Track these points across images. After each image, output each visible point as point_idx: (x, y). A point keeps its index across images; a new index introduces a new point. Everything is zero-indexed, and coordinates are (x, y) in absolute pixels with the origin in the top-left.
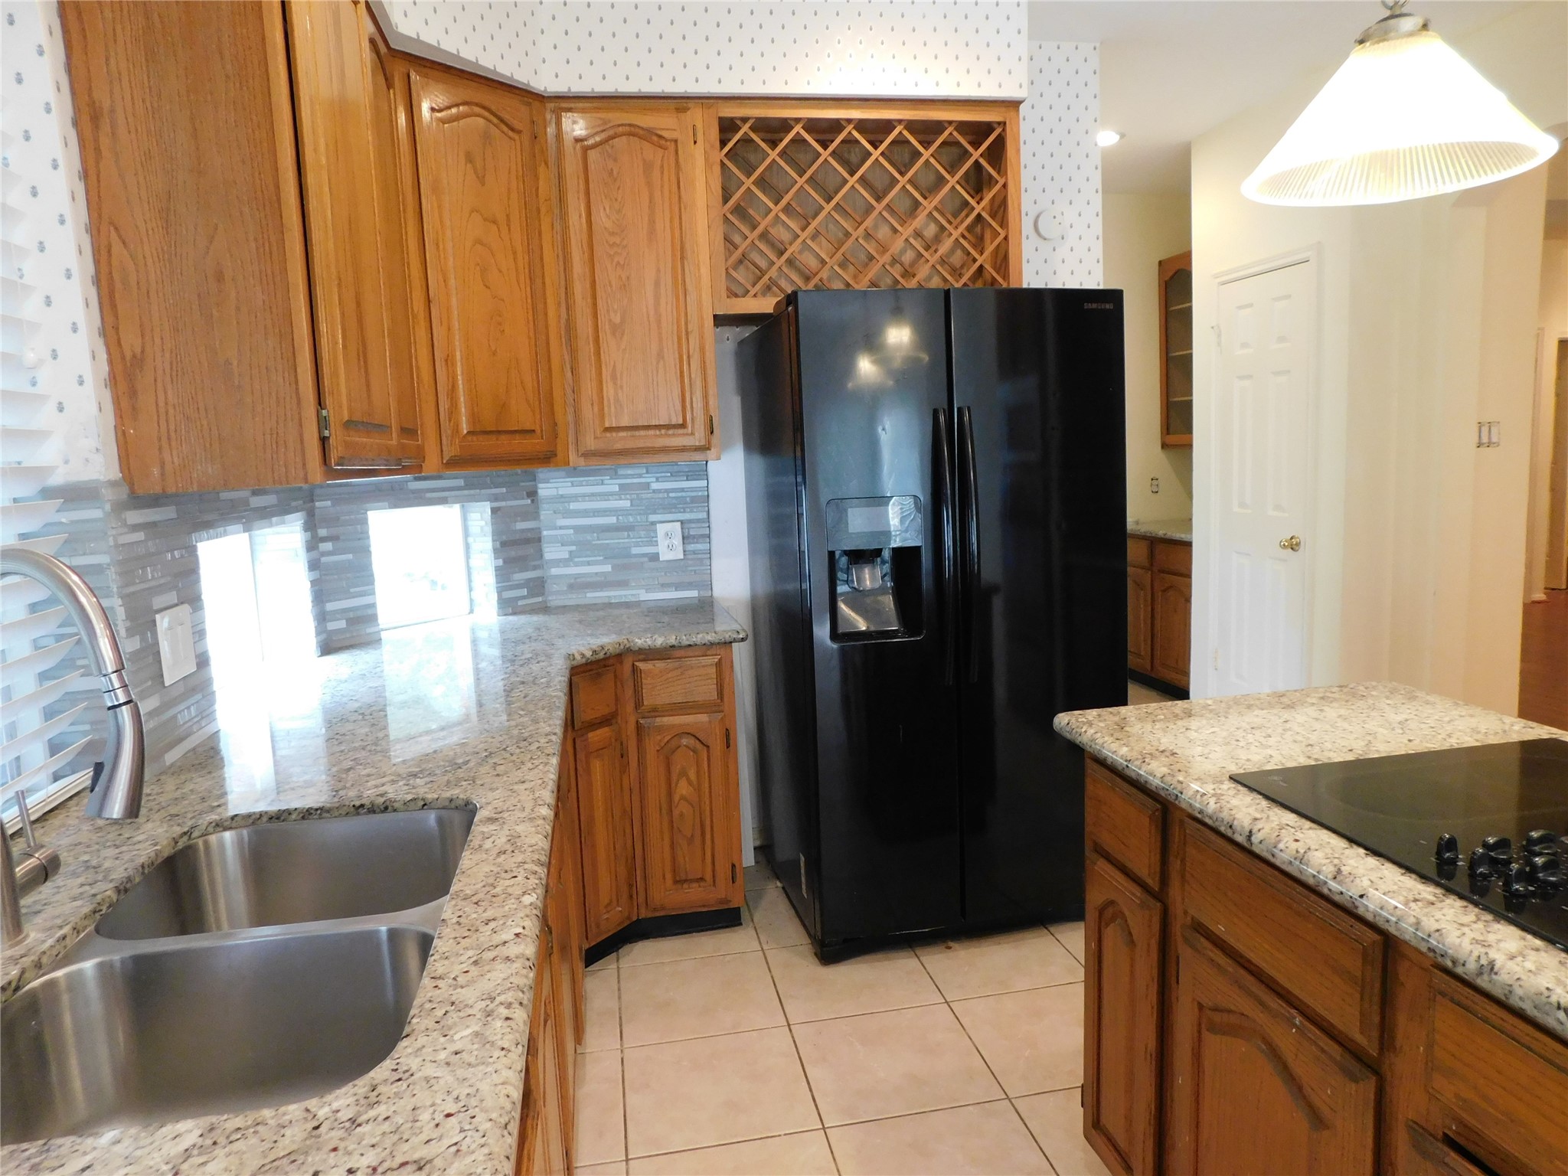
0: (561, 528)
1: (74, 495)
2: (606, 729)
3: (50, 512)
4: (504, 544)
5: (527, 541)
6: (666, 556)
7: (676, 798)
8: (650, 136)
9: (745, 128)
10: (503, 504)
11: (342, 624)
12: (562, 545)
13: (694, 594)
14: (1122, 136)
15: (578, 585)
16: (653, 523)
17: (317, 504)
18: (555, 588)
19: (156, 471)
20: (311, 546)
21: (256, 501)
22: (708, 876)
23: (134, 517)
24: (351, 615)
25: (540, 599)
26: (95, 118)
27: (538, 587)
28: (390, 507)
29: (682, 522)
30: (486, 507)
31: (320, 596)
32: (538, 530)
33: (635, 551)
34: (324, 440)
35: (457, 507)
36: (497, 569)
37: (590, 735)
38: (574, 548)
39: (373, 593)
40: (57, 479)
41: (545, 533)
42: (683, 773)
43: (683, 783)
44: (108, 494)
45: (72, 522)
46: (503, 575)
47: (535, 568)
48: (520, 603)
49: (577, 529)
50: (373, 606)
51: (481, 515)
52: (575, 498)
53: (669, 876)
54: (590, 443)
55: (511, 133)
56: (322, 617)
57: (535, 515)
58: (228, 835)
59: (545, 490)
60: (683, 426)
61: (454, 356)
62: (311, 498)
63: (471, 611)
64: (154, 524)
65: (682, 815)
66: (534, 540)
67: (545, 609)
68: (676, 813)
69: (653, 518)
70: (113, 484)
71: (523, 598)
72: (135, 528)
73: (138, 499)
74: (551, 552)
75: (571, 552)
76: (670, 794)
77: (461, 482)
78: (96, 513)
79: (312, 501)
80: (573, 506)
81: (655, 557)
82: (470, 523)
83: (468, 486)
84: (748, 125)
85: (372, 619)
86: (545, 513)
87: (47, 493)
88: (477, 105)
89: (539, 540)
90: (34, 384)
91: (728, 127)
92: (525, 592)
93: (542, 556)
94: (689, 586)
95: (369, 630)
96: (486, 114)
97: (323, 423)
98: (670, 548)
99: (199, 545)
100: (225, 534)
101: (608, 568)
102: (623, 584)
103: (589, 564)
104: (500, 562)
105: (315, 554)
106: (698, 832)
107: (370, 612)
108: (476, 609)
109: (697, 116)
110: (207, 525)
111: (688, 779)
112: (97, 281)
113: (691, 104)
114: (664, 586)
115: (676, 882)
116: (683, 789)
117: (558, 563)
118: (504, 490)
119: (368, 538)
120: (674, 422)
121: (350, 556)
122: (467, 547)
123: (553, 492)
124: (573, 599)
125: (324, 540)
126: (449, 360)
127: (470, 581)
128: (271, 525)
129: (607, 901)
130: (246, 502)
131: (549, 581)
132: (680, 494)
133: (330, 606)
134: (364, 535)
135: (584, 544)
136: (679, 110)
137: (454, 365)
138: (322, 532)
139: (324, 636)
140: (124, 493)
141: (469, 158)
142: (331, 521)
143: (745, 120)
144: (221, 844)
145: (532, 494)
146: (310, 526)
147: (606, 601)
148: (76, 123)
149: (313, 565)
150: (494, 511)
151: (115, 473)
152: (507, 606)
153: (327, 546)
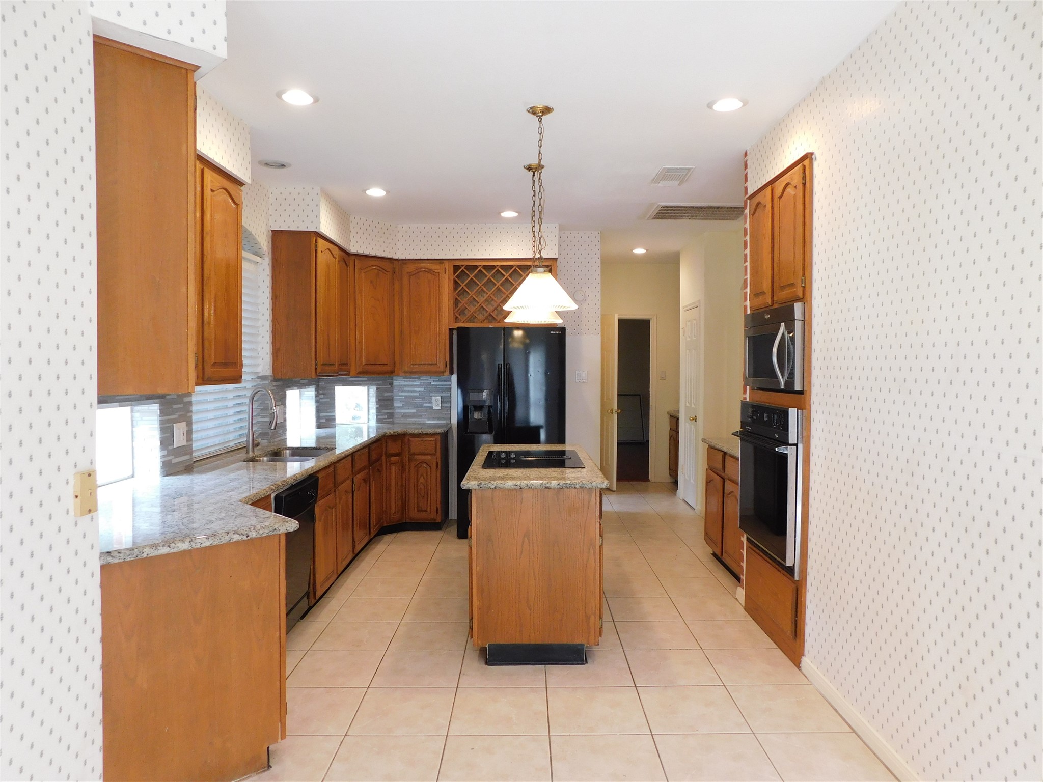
0: (400, 396)
1: (263, 378)
2: (398, 457)
3: (259, 382)
4: (379, 400)
5: (388, 400)
6: (434, 408)
7: (420, 482)
8: (430, 271)
9: (463, 268)
10: (380, 387)
11: (324, 421)
12: (400, 402)
13: (445, 422)
14: (647, 250)
15: (405, 416)
16: (431, 396)
17: (320, 383)
18: (397, 417)
19: (280, 374)
20: (317, 396)
21: (302, 382)
22: (429, 510)
23: (274, 384)
24: (327, 418)
25: (391, 420)
26: (276, 298)
27: (391, 415)
28: (343, 386)
29: (441, 396)
30: (374, 387)
31: (318, 411)
32: (392, 396)
33: (425, 405)
34: (316, 368)
35: (366, 386)
36: (377, 408)
37: (392, 458)
38: (403, 403)
39: (335, 412)
40: (261, 375)
41: (395, 397)
42: (422, 475)
43: (422, 478)
44: (270, 378)
45: (263, 384)
46: (378, 411)
47: (390, 409)
48: (384, 420)
49: (406, 397)
50: (335, 416)
51: (373, 390)
52: (405, 386)
53: (416, 508)
54: (406, 369)
55: (386, 273)
56: (318, 418)
57: (392, 391)
58: (288, 451)
59: (396, 383)
60: (436, 364)
61: (362, 341)
62: (318, 381)
63: (368, 422)
64: (277, 386)
65: (421, 488)
66: (391, 400)
67: (393, 423)
68: (419, 488)
69: (431, 394)
70: (271, 376)
71: (386, 419)
72: (274, 386)
73: (275, 380)
74: (397, 404)
75: (403, 404)
76: (417, 481)
77: (366, 379)
78: (268, 382)
79: (319, 382)
80: (405, 389)
81: (432, 408)
82: (370, 392)
83: (369, 380)
84: (464, 267)
85: (334, 420)
86: (395, 390)
87: (258, 377)
88: (376, 266)
89: (393, 399)
90: (258, 354)
91: (456, 268)
92: (386, 417)
93: (393, 406)
94: (443, 418)
95: (333, 424)
96: (379, 268)
97: (316, 365)
98: (437, 405)
99: (287, 392)
100: (293, 389)
101: (415, 411)
102: (421, 417)
103: (409, 409)
104: (378, 406)
105: (318, 398)
106: (426, 495)
107: (333, 417)
108: (370, 421)
109: (447, 265)
110: (289, 387)
111: (424, 478)
112: (272, 332)
113: (445, 261)
114: (434, 419)
115: (418, 511)
116: (422, 480)
117: (399, 408)
118: (381, 382)
119: (335, 395)
120: (434, 363)
121: (328, 400)
122: (368, 400)
123: (399, 384)
124: (403, 420)
125: (321, 394)
126: (361, 342)
127: (368, 412)
128: (305, 388)
129: (393, 512)
130: (299, 381)
131: (395, 414)
132: (441, 387)
133: (322, 415)
134: (333, 394)
135: (408, 402)
136: (440, 263)
137: (362, 344)
138: (321, 392)
139: (318, 423)
140: (273, 378)
141: (371, 282)
142: (324, 389)
143: (463, 266)
144: (286, 453)
145: (391, 384)
146: (317, 390)
147: (414, 422)
148: (272, 299)
149: (317, 401)
150: (377, 389)
151: (272, 374)
152: (379, 420)
153: (322, 396)
